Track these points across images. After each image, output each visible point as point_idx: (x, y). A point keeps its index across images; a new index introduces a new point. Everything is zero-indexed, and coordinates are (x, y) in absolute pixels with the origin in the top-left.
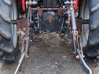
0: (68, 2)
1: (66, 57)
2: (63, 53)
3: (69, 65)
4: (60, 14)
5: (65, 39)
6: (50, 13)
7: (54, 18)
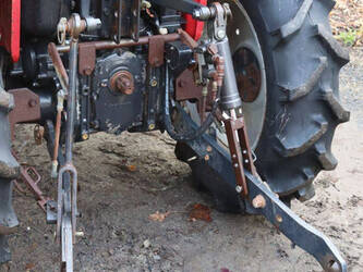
0: (206, 11)
1: (163, 216)
2: (144, 204)
3: (189, 241)
4: (156, 59)
5: (119, 155)
7: (134, 75)
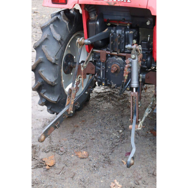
6: (117, 59)
7: (120, 67)
